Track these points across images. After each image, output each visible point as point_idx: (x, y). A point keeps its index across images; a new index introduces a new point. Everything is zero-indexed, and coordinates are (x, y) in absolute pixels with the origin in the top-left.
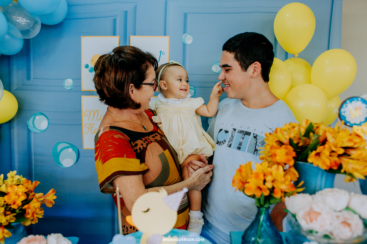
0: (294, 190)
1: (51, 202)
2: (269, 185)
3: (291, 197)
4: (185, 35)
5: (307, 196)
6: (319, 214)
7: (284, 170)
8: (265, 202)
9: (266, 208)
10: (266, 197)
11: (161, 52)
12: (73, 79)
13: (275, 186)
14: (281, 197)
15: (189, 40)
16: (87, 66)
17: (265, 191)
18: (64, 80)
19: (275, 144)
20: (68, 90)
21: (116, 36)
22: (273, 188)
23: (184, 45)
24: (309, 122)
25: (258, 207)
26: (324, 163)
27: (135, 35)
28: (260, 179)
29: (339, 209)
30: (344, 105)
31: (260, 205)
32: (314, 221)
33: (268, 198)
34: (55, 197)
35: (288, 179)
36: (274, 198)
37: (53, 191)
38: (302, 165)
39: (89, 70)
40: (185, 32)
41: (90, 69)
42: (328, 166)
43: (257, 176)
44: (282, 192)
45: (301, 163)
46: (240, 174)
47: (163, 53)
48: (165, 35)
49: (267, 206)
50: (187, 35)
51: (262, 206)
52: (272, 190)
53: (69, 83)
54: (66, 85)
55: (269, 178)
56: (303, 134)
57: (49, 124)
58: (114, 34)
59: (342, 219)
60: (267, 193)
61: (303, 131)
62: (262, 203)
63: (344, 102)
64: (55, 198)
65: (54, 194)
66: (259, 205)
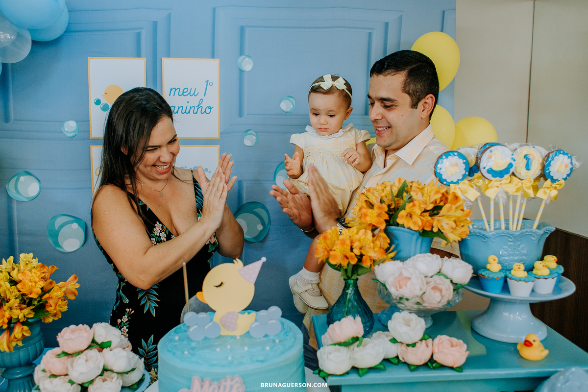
0: (385, 257)
1: (74, 293)
2: (357, 252)
3: (381, 264)
4: (242, 57)
5: (398, 263)
6: (410, 278)
7: (374, 236)
8: (353, 273)
9: (353, 280)
10: (354, 266)
11: (207, 82)
12: (77, 122)
13: (363, 253)
14: (371, 265)
15: (247, 65)
16: (98, 102)
17: (352, 259)
18: (63, 122)
19: (364, 205)
20: (69, 137)
21: (141, 57)
22: (362, 255)
23: (241, 71)
24: (403, 181)
25: (344, 279)
26: (415, 223)
27: (170, 57)
28: (347, 246)
29: (430, 275)
30: (440, 161)
31: (348, 276)
32: (404, 287)
33: (356, 268)
34: (77, 285)
35: (376, 245)
36: (363, 267)
37: (75, 278)
38: (394, 230)
39: (101, 108)
40: (241, 53)
41: (102, 106)
42: (420, 227)
43: (343, 243)
44: (371, 260)
45: (393, 227)
46: (325, 242)
47: (211, 84)
48: (213, 57)
49: (354, 277)
50: (245, 58)
51: (349, 278)
52: (360, 257)
53: (70, 127)
54: (66, 129)
55: (356, 245)
56: (395, 194)
57: (41, 188)
58: (138, 55)
59: (432, 284)
60: (354, 262)
61: (395, 191)
62: (349, 274)
63: (440, 157)
64: (78, 287)
65: (76, 281)
66: (346, 278)
